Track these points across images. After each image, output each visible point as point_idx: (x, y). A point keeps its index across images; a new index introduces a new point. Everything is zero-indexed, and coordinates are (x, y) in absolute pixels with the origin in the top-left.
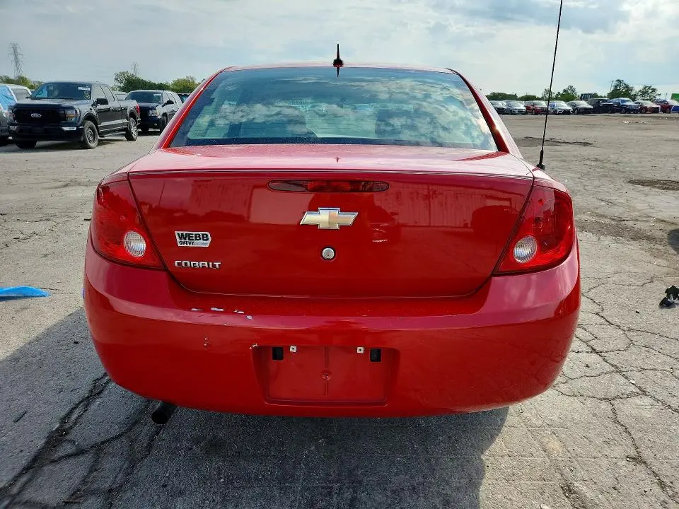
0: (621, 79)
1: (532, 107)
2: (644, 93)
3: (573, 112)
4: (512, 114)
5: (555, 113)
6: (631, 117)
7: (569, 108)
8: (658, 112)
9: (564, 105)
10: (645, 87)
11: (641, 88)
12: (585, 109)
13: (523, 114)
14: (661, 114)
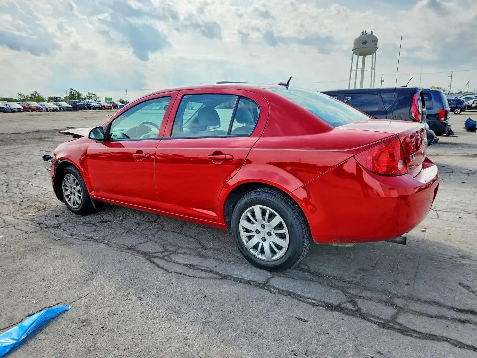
0: (72, 88)
1: (26, 107)
2: (90, 97)
3: (60, 109)
4: (12, 112)
5: (47, 110)
6: (101, 112)
7: (56, 107)
8: (111, 109)
9: (51, 105)
10: (90, 93)
11: (87, 94)
12: (68, 108)
13: (22, 112)
14: (113, 110)
